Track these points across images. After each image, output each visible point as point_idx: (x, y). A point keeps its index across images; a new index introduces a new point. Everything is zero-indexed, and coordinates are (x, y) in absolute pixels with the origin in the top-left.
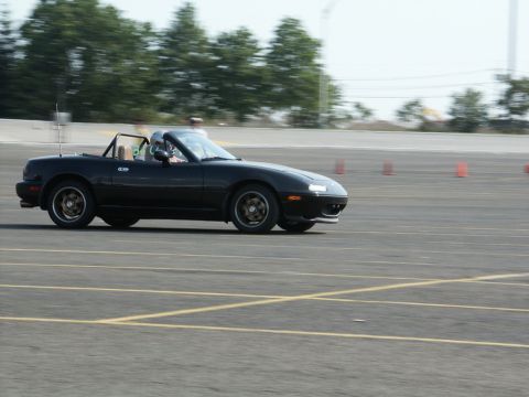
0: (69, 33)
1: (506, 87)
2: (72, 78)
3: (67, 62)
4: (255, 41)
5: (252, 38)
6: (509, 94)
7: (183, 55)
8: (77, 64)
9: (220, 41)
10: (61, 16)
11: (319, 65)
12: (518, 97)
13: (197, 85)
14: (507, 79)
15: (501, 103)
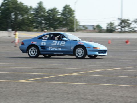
0: (11, 9)
1: (120, 21)
2: (12, 20)
3: (11, 16)
4: (58, 11)
5: (57, 10)
6: (121, 23)
7: (40, 14)
8: (13, 17)
9: (49, 11)
10: (9, 5)
11: (74, 16)
12: (123, 24)
13: (43, 22)
14: (121, 19)
15: (119, 25)
